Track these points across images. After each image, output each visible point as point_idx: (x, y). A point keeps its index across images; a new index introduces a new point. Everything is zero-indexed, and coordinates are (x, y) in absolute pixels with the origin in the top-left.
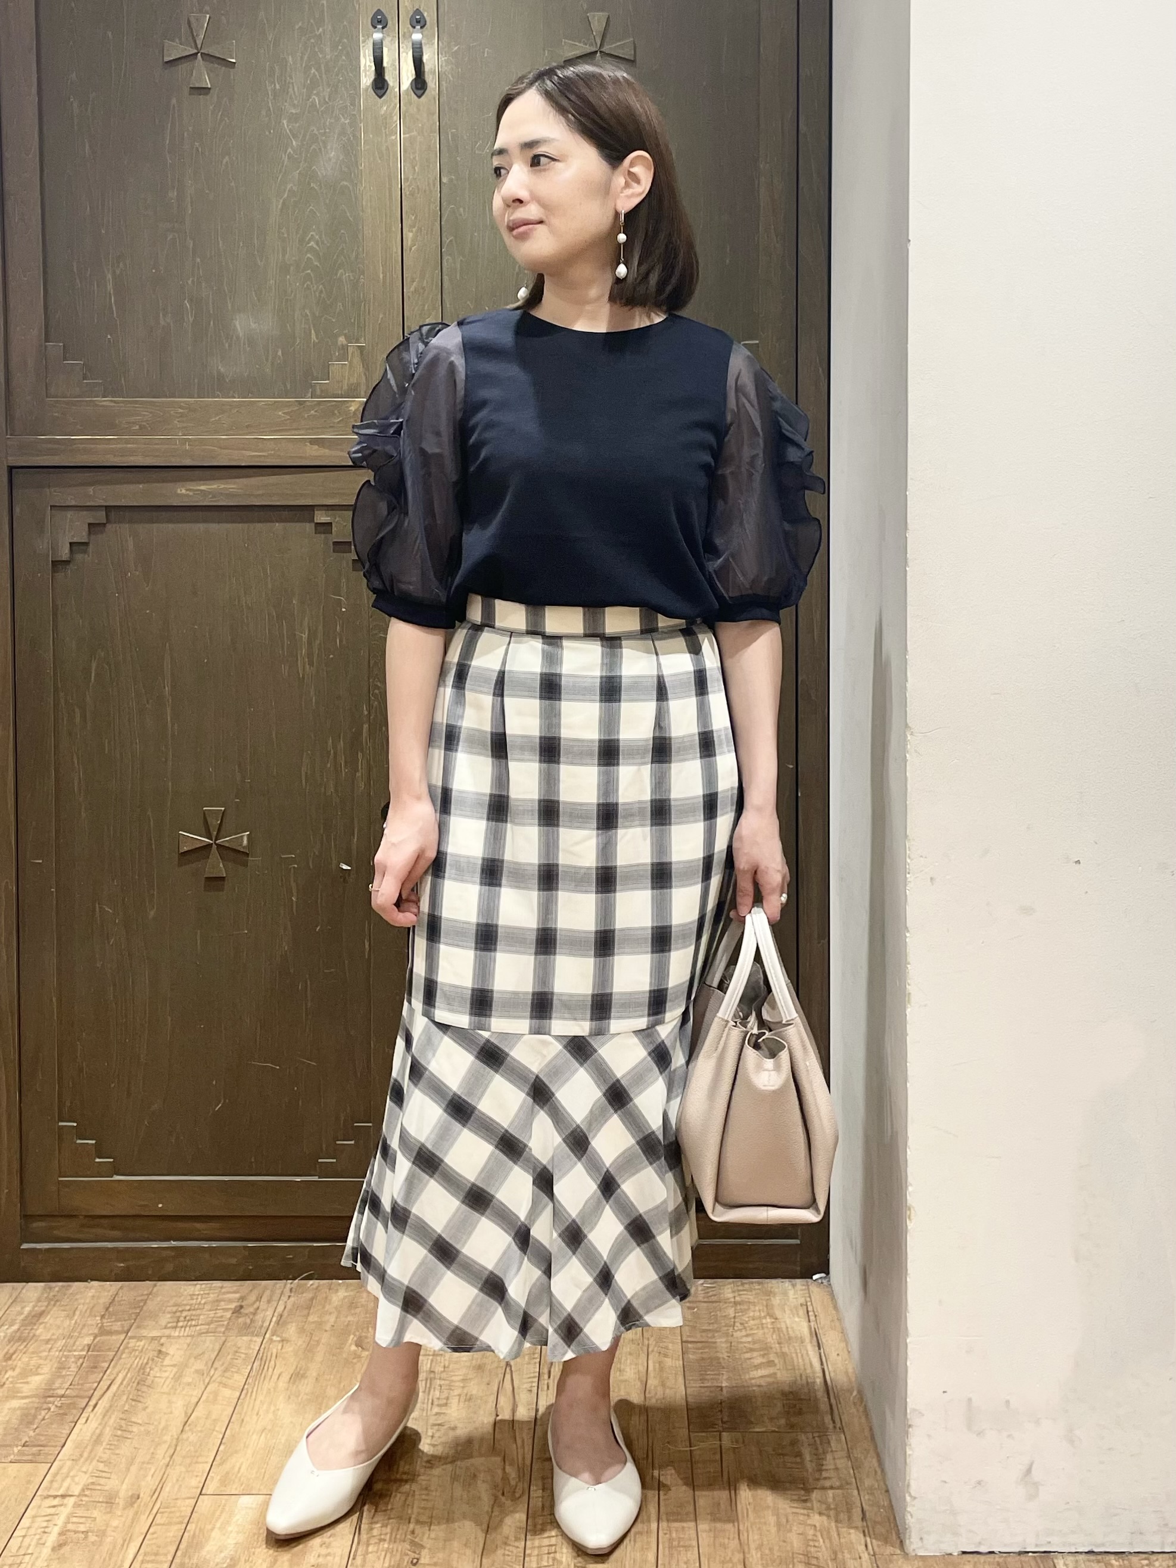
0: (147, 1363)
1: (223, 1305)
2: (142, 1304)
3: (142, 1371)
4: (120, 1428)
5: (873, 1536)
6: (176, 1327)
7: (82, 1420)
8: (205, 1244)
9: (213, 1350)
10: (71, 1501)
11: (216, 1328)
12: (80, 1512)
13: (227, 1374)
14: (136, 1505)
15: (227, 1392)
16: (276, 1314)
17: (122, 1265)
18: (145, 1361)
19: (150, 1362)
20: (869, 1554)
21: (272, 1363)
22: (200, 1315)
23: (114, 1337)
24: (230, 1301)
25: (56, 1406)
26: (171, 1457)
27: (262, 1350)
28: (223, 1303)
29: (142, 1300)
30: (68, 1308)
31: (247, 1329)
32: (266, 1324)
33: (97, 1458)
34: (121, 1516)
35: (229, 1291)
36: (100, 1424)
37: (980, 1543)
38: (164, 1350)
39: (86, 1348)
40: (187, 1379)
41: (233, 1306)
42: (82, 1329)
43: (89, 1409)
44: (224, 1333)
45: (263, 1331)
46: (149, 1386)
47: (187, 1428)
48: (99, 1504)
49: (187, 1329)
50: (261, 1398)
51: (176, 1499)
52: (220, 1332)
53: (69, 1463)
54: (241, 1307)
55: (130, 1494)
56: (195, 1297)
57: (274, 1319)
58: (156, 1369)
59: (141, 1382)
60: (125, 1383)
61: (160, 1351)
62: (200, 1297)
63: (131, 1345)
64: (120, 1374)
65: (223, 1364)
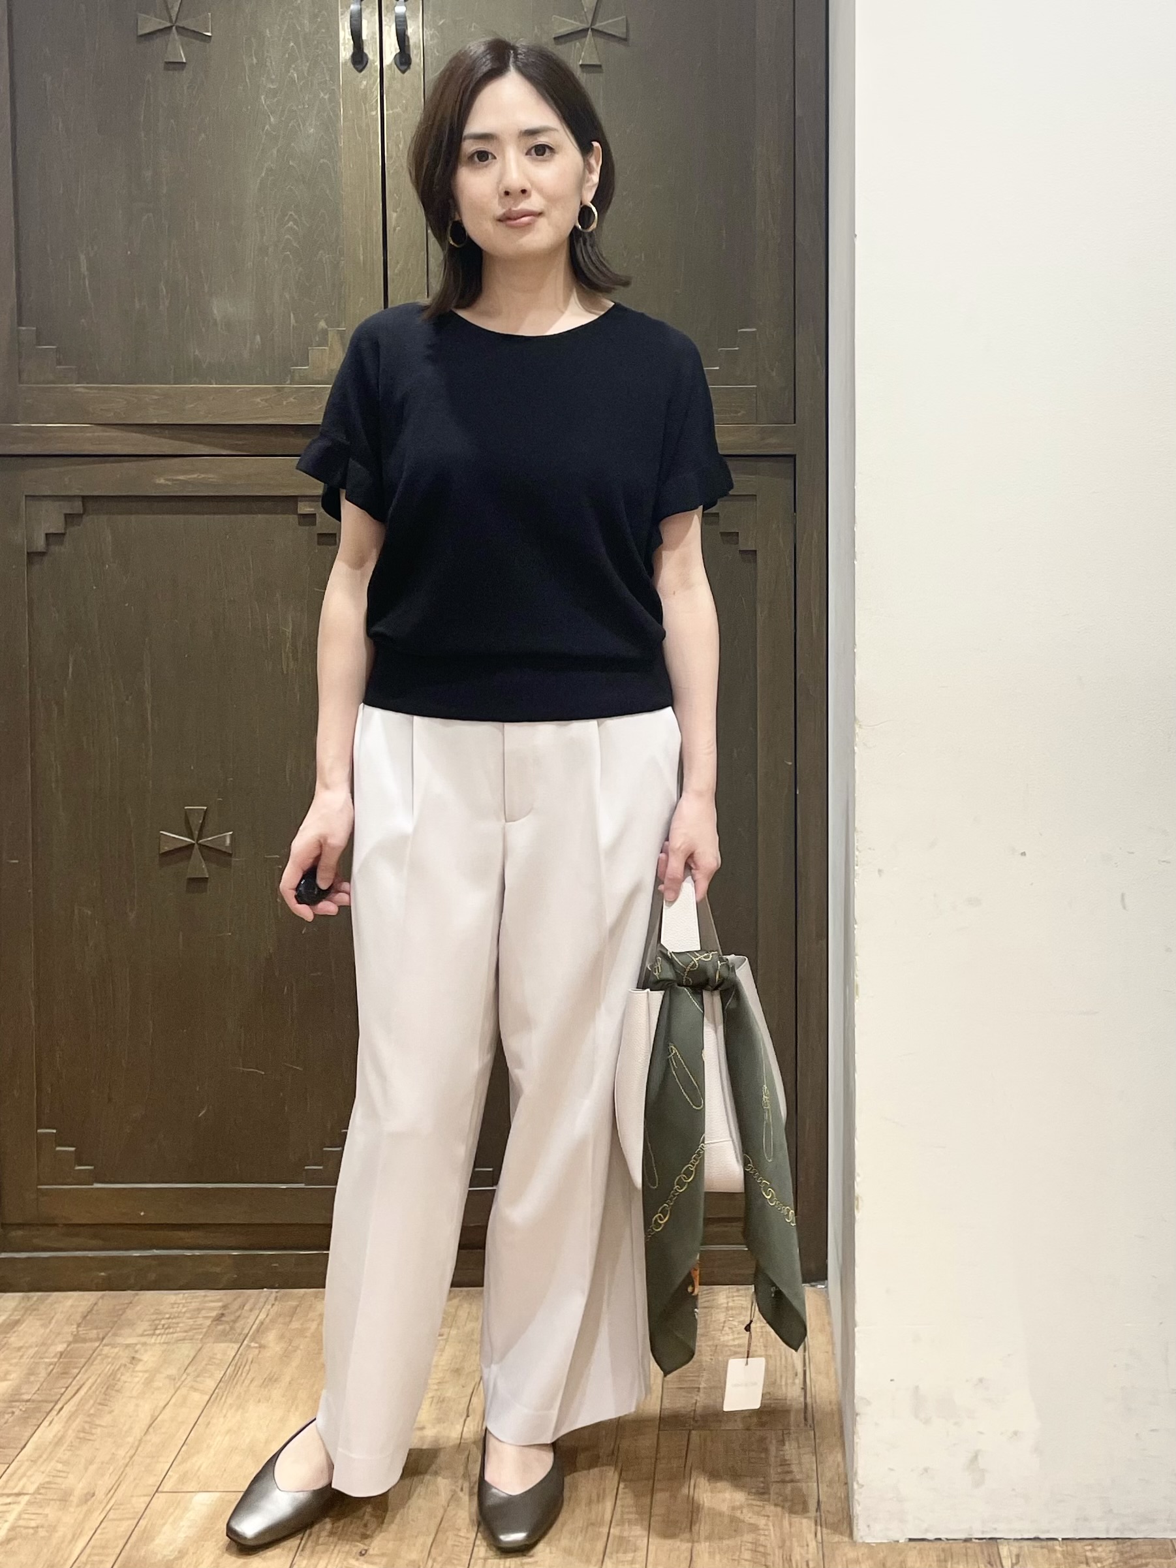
0: (118, 1369)
1: (204, 1313)
2: (120, 1313)
3: (112, 1377)
4: (84, 1431)
5: (824, 1525)
6: (153, 1334)
7: (46, 1423)
8: (188, 1253)
9: (188, 1356)
10: (26, 1498)
11: (193, 1336)
12: (32, 1509)
13: (198, 1379)
14: (89, 1503)
15: (196, 1396)
16: (257, 1322)
17: (103, 1274)
18: (117, 1367)
19: (122, 1368)
20: (817, 1542)
21: (247, 1367)
22: (178, 1323)
23: (88, 1345)
24: (212, 1309)
25: (21, 1410)
26: (131, 1457)
27: (238, 1356)
28: (203, 1312)
29: (120, 1310)
30: (44, 1316)
31: (224, 1336)
32: (246, 1331)
33: (56, 1459)
34: (74, 1512)
35: (211, 1300)
36: (64, 1427)
37: (927, 1531)
38: (137, 1356)
39: (58, 1355)
40: (156, 1384)
41: (214, 1314)
42: (56, 1337)
43: (54, 1413)
44: (202, 1339)
45: (242, 1337)
46: (117, 1391)
47: (151, 1430)
48: (52, 1502)
49: (164, 1336)
50: (230, 1401)
51: (132, 1496)
52: (197, 1339)
53: (27, 1464)
54: (223, 1315)
55: (85, 1492)
56: (176, 1306)
57: (254, 1327)
58: (128, 1374)
59: (110, 1387)
60: (94, 1388)
61: (133, 1358)
62: (181, 1305)
63: (104, 1353)
64: (90, 1379)
65: (196, 1370)
